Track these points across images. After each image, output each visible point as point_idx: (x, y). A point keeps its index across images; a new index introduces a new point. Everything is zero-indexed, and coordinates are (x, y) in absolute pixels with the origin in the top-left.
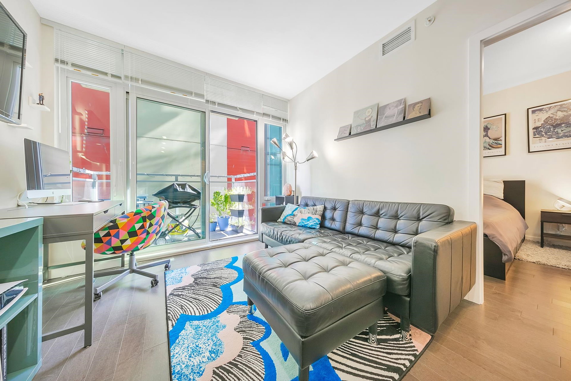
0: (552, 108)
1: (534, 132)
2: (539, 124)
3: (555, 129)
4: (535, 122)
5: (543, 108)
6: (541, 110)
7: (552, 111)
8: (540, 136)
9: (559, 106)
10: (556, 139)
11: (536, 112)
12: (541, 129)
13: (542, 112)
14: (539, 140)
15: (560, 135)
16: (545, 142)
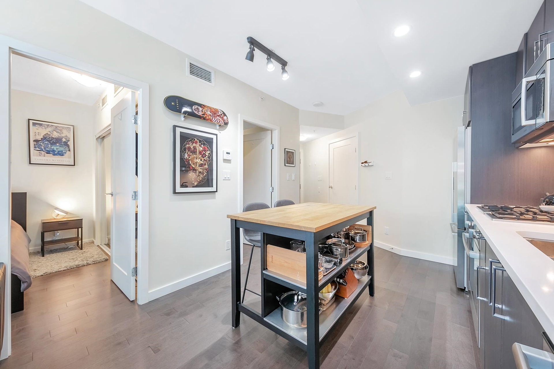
0: (49, 126)
1: (35, 144)
2: (39, 138)
3: (52, 146)
4: (35, 135)
5: (43, 124)
7: (49, 129)
9: (55, 127)
10: (53, 155)
11: (37, 125)
12: (41, 143)
13: (42, 127)
14: (39, 153)
16: (44, 156)
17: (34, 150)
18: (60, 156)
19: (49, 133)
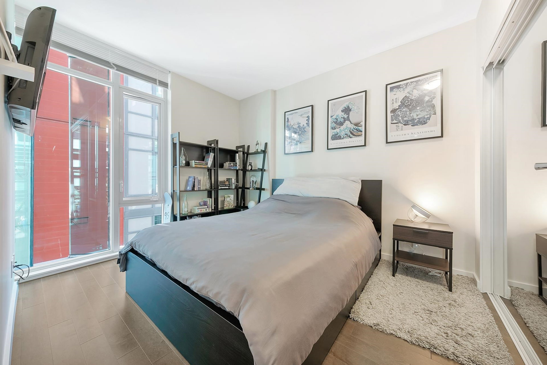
0: (408, 84)
1: (392, 116)
2: (396, 106)
3: (411, 113)
4: (393, 103)
5: (401, 85)
6: (398, 87)
7: (408, 89)
8: (397, 122)
9: (415, 83)
10: (412, 126)
11: (394, 90)
12: (398, 112)
13: (400, 89)
14: (396, 127)
15: (416, 121)
16: (402, 130)
17: (391, 123)
18: (421, 126)
19: (408, 95)
